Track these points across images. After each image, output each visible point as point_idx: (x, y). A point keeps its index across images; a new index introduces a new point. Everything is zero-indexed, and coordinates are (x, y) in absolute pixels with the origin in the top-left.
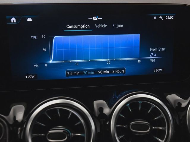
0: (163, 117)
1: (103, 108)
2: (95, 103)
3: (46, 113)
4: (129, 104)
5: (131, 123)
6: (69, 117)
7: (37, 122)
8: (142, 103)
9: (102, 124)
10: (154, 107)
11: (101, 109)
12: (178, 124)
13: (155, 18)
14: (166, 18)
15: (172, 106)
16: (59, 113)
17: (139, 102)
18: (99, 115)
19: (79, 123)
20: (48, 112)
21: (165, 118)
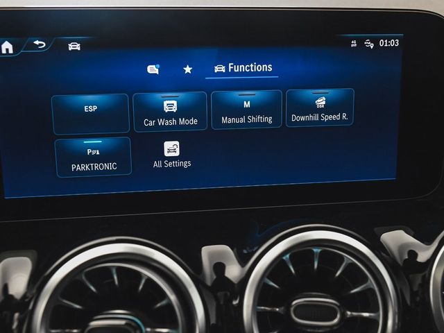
0: (372, 287)
1: (225, 263)
2: (206, 251)
3: (84, 278)
4: (288, 256)
5: (294, 303)
6: (141, 287)
7: (61, 299)
8: (321, 252)
9: (222, 303)
10: (350, 262)
11: (219, 268)
12: (409, 302)
13: (354, 44)
14: (382, 43)
15: (394, 259)
16: (115, 277)
17: (315, 250)
18: (215, 282)
19: (164, 302)
20: (89, 275)
21: (376, 289)
